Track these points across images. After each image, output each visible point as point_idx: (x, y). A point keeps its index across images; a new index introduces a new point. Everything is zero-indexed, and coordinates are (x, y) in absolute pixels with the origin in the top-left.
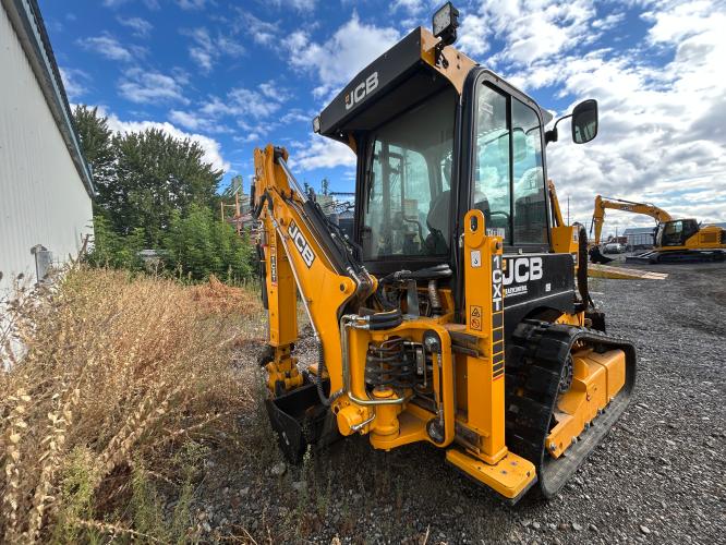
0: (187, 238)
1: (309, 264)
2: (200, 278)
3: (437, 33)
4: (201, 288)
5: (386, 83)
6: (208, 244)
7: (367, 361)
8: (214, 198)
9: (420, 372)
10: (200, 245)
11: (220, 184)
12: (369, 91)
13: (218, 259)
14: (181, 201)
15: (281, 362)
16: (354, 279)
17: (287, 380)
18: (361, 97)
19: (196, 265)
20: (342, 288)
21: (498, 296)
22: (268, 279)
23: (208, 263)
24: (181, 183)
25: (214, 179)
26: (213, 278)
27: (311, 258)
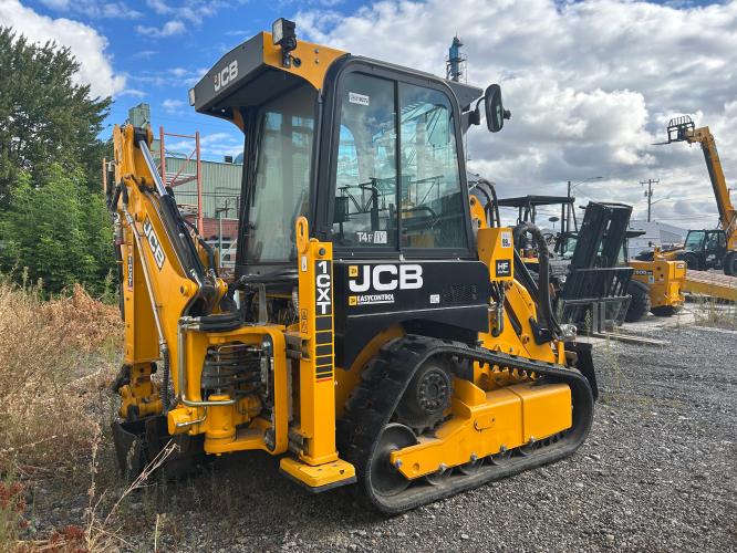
0: (41, 220)
1: (160, 265)
2: (57, 291)
3: (277, 41)
4: (57, 305)
5: (244, 75)
6: (76, 232)
7: (204, 365)
8: (92, 149)
9: (263, 381)
10: (61, 233)
11: (104, 124)
12: (232, 78)
13: (90, 259)
14: (34, 154)
15: (137, 385)
16: (196, 282)
17: (142, 405)
18: (227, 82)
19: (53, 267)
20: (182, 290)
21: (324, 300)
22: (125, 284)
23: (73, 266)
24: (34, 119)
25: (94, 112)
26: (79, 289)
27: (162, 260)
